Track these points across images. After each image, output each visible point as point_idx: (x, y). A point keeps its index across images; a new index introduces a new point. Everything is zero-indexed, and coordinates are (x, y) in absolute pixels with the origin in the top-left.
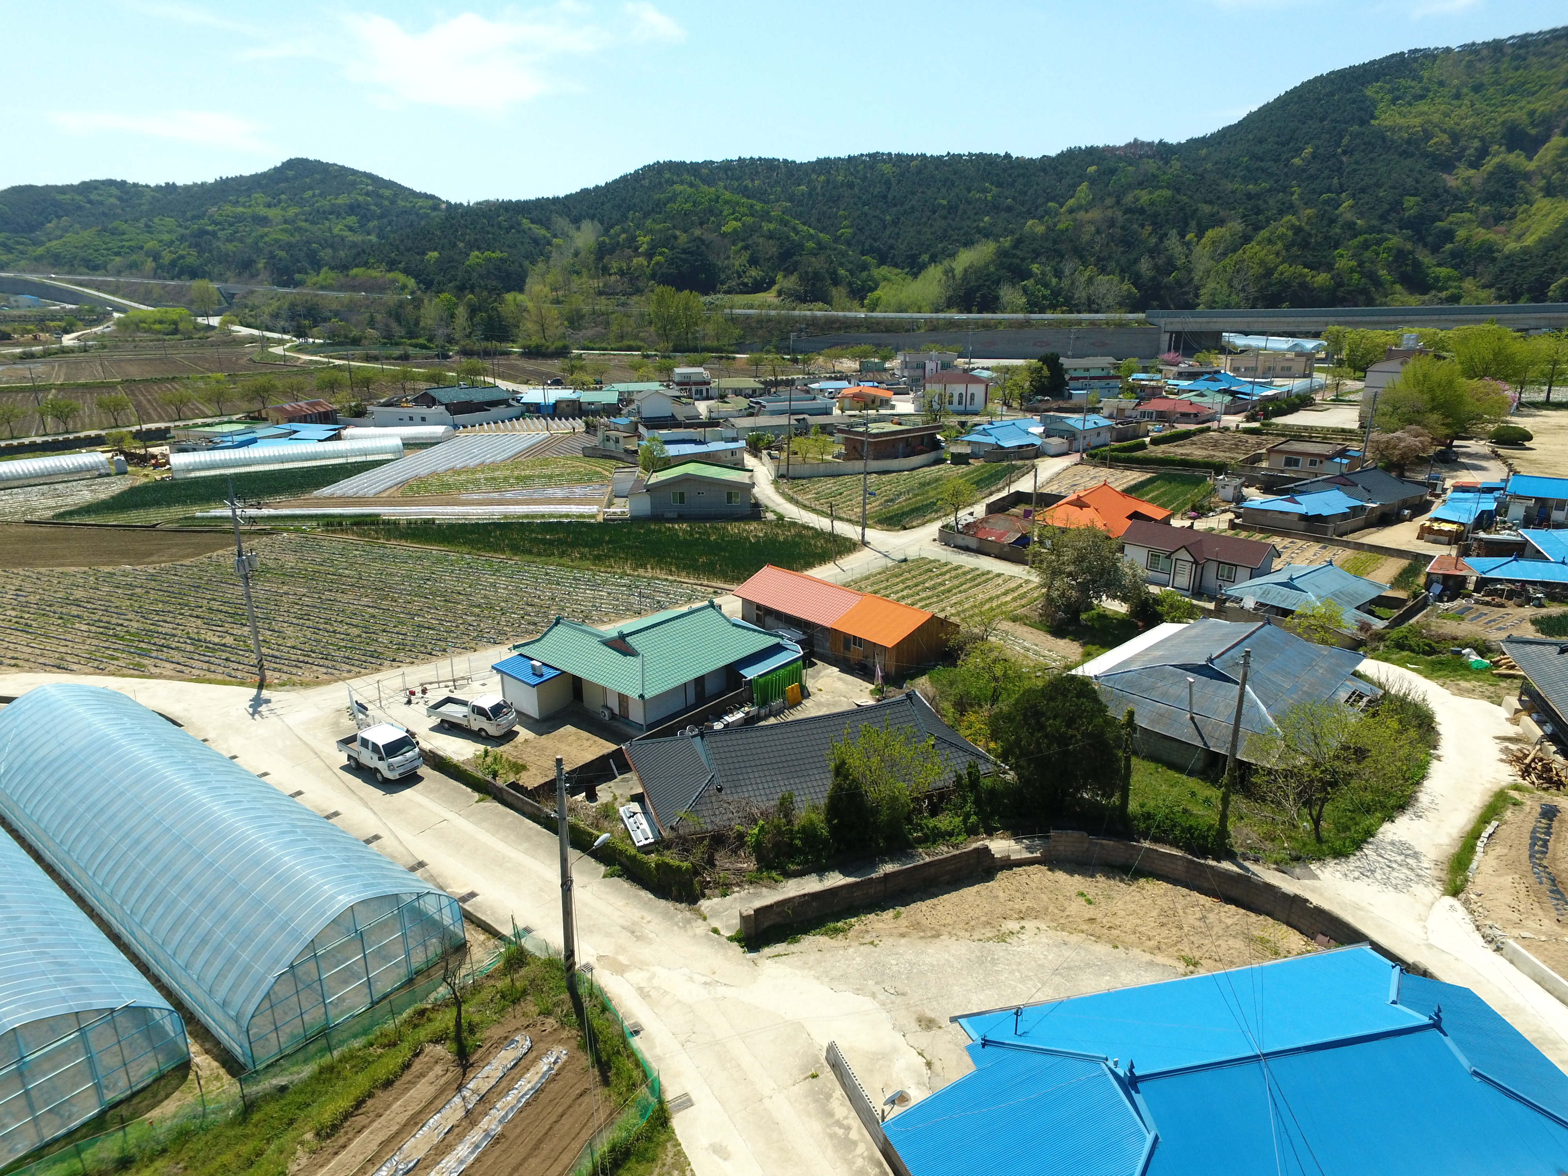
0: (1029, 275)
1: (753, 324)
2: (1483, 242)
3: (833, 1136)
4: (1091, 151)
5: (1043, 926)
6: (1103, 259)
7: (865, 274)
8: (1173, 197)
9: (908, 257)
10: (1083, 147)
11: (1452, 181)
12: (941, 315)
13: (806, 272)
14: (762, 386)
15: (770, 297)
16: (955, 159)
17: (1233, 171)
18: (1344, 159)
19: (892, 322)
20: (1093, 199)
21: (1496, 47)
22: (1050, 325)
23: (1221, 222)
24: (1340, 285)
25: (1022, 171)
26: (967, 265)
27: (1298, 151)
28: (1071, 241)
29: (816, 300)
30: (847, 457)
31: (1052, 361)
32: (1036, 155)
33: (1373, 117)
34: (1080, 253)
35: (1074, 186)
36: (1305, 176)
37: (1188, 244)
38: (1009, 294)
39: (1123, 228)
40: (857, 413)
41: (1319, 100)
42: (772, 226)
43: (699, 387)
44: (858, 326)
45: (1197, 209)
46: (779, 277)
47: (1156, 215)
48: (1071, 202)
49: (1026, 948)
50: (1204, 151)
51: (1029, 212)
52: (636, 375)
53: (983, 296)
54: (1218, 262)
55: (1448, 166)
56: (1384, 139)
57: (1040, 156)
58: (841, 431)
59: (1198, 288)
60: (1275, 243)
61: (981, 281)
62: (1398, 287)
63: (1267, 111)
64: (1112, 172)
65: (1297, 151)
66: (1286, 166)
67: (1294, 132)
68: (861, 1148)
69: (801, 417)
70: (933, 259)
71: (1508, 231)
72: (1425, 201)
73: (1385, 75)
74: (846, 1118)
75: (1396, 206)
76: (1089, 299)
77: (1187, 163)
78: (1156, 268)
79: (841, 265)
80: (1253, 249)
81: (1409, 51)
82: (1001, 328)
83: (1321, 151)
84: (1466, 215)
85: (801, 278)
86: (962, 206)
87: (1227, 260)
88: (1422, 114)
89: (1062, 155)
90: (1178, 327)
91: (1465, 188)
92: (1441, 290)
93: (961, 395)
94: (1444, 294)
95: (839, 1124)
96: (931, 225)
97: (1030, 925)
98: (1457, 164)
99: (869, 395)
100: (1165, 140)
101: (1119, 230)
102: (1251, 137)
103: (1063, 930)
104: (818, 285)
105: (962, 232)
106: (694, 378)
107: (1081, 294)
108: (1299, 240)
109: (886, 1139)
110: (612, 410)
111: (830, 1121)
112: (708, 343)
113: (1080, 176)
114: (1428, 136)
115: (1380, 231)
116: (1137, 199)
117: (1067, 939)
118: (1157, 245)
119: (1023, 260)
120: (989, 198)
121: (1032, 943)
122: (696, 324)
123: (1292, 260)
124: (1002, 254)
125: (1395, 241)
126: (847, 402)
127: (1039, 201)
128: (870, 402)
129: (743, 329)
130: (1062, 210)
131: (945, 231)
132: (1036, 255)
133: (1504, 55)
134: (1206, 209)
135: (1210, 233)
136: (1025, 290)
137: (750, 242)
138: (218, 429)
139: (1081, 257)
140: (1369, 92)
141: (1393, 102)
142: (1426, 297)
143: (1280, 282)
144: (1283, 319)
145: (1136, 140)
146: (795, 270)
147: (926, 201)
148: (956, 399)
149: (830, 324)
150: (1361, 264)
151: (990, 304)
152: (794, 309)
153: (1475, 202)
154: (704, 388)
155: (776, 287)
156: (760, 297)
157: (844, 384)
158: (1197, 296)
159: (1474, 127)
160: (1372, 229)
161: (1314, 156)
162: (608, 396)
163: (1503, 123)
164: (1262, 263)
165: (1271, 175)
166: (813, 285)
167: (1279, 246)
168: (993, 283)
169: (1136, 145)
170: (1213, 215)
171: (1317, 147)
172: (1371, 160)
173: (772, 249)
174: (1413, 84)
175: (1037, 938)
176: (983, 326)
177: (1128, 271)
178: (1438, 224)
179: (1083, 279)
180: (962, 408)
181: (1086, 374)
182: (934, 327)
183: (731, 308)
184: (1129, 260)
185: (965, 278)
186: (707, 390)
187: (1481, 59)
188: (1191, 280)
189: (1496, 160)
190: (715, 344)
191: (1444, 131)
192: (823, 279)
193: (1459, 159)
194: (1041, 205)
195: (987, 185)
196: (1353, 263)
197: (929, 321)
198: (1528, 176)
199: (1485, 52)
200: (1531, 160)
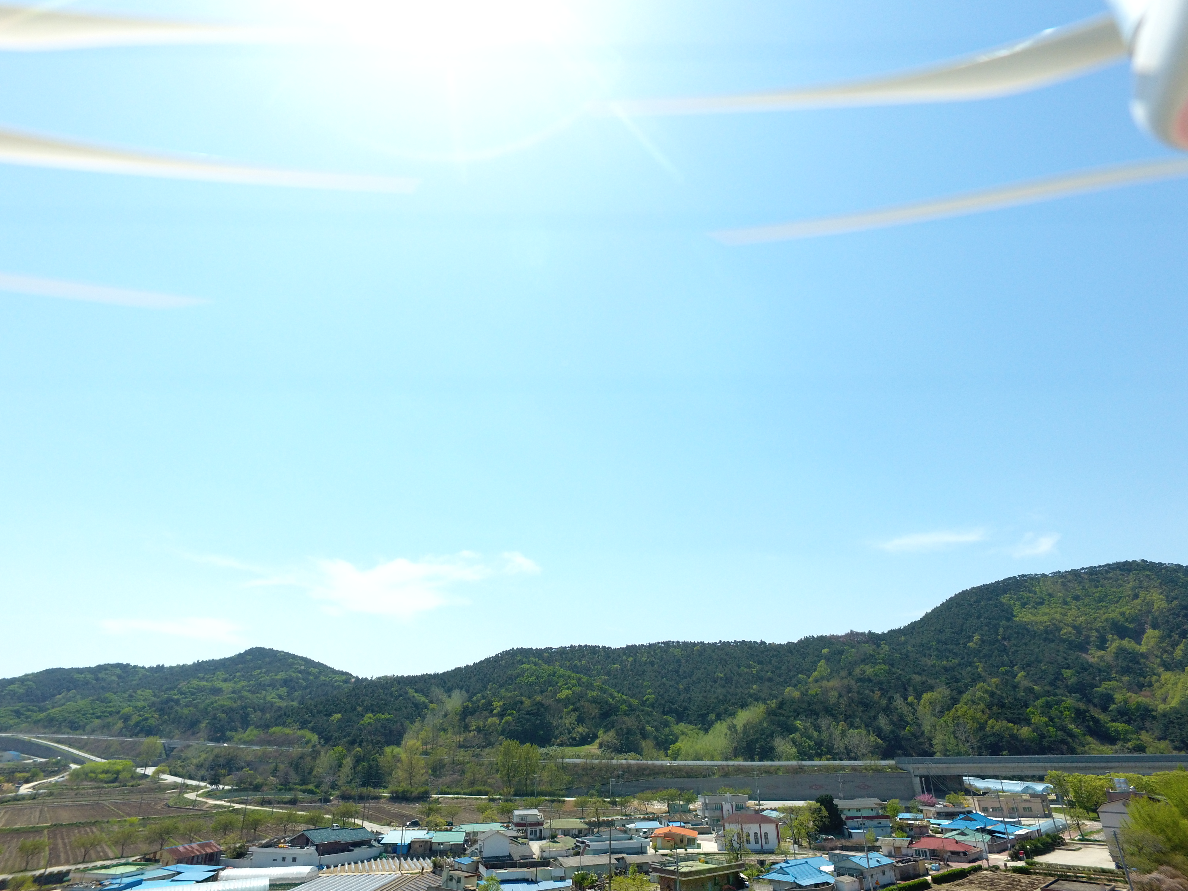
0: (794, 730)
1: (580, 772)
2: (1137, 703)
4: (822, 639)
6: (850, 716)
7: (667, 730)
8: (890, 670)
9: (699, 716)
10: (816, 636)
11: (1091, 659)
12: (731, 763)
13: (621, 729)
14: (586, 827)
15: (593, 748)
16: (726, 645)
17: (928, 652)
18: (1005, 643)
19: (691, 769)
20: (831, 672)
23: (931, 688)
24: (1042, 736)
25: (775, 653)
26: (745, 722)
27: (970, 638)
28: (822, 703)
29: (629, 751)
31: (827, 802)
32: (784, 642)
33: (1014, 616)
34: (830, 711)
35: (815, 663)
36: (981, 655)
37: (911, 705)
38: (781, 745)
39: (858, 693)
40: (667, 852)
41: (972, 605)
42: (594, 694)
43: (534, 828)
44: (664, 773)
45: (910, 679)
46: (600, 733)
47: (880, 683)
48: (815, 674)
50: (903, 639)
51: (785, 682)
52: (482, 816)
53: (762, 747)
54: (939, 718)
55: (1083, 647)
56: (1027, 630)
57: (786, 642)
58: (655, 870)
59: (930, 739)
60: (978, 704)
61: (758, 735)
62: (1090, 739)
63: (938, 612)
64: (841, 653)
66: (965, 647)
67: (962, 625)
69: (620, 856)
70: (719, 717)
71: (1153, 695)
72: (1078, 672)
73: (1010, 590)
75: (1058, 676)
76: (846, 748)
77: (892, 646)
78: (893, 723)
79: (648, 722)
80: (961, 708)
81: (1019, 576)
82: (781, 773)
83: (986, 638)
84: (1114, 683)
85: (618, 734)
86: (735, 678)
87: (946, 717)
88: (1046, 614)
89: (801, 642)
90: (925, 772)
91: (1103, 664)
92: (1125, 741)
93: (756, 834)
94: (1129, 745)
96: (714, 692)
98: (1088, 647)
99: (677, 835)
100: (873, 631)
101: (856, 695)
102: (933, 629)
104: (631, 738)
105: (738, 697)
106: (530, 820)
107: (839, 744)
108: (996, 701)
110: (458, 850)
112: (543, 788)
113: (818, 656)
114: (1058, 628)
115: (1055, 695)
116: (864, 672)
118: (887, 706)
119: (788, 717)
120: (754, 672)
122: (534, 772)
123: (996, 717)
124: (771, 713)
125: (1070, 702)
126: (659, 841)
127: (792, 674)
128: (679, 842)
129: (571, 776)
130: (810, 680)
131: (725, 696)
132: (797, 714)
133: (1083, 579)
134: (917, 678)
135: (926, 696)
136: (794, 742)
137: (578, 705)
138: (112, 871)
139: (832, 715)
140: (1005, 599)
141: (1023, 605)
142: (1116, 747)
143: (993, 734)
144: (1007, 765)
145: (852, 631)
146: (613, 727)
147: (708, 675)
148: (752, 838)
149: (641, 772)
150: (1051, 719)
151: (768, 753)
152: (613, 759)
153: (1116, 673)
154: (538, 828)
155: (598, 741)
156: (585, 749)
157: (655, 824)
158: (931, 745)
159: (1087, 622)
160: (1048, 693)
161: (983, 641)
162: (456, 837)
163: (1107, 620)
164: (974, 719)
165: (956, 654)
166: (627, 739)
167: (982, 706)
168: (768, 736)
169: (852, 634)
170: (923, 683)
171: (982, 635)
172: (1025, 644)
173: (594, 711)
174: (1031, 595)
176: (766, 772)
177: (870, 725)
178: (1096, 689)
179: (838, 732)
180: (758, 846)
181: (858, 814)
182: (726, 773)
183: (562, 758)
184: (869, 718)
185: (745, 732)
186: (541, 830)
187: (1069, 581)
188: (923, 732)
189: (1115, 645)
190: (549, 789)
191: (1068, 625)
192: (634, 734)
193: (1088, 643)
194: (793, 677)
195: (751, 662)
196: (1045, 719)
197: (722, 768)
198: (1144, 655)
199: (1070, 577)
200: (1140, 644)
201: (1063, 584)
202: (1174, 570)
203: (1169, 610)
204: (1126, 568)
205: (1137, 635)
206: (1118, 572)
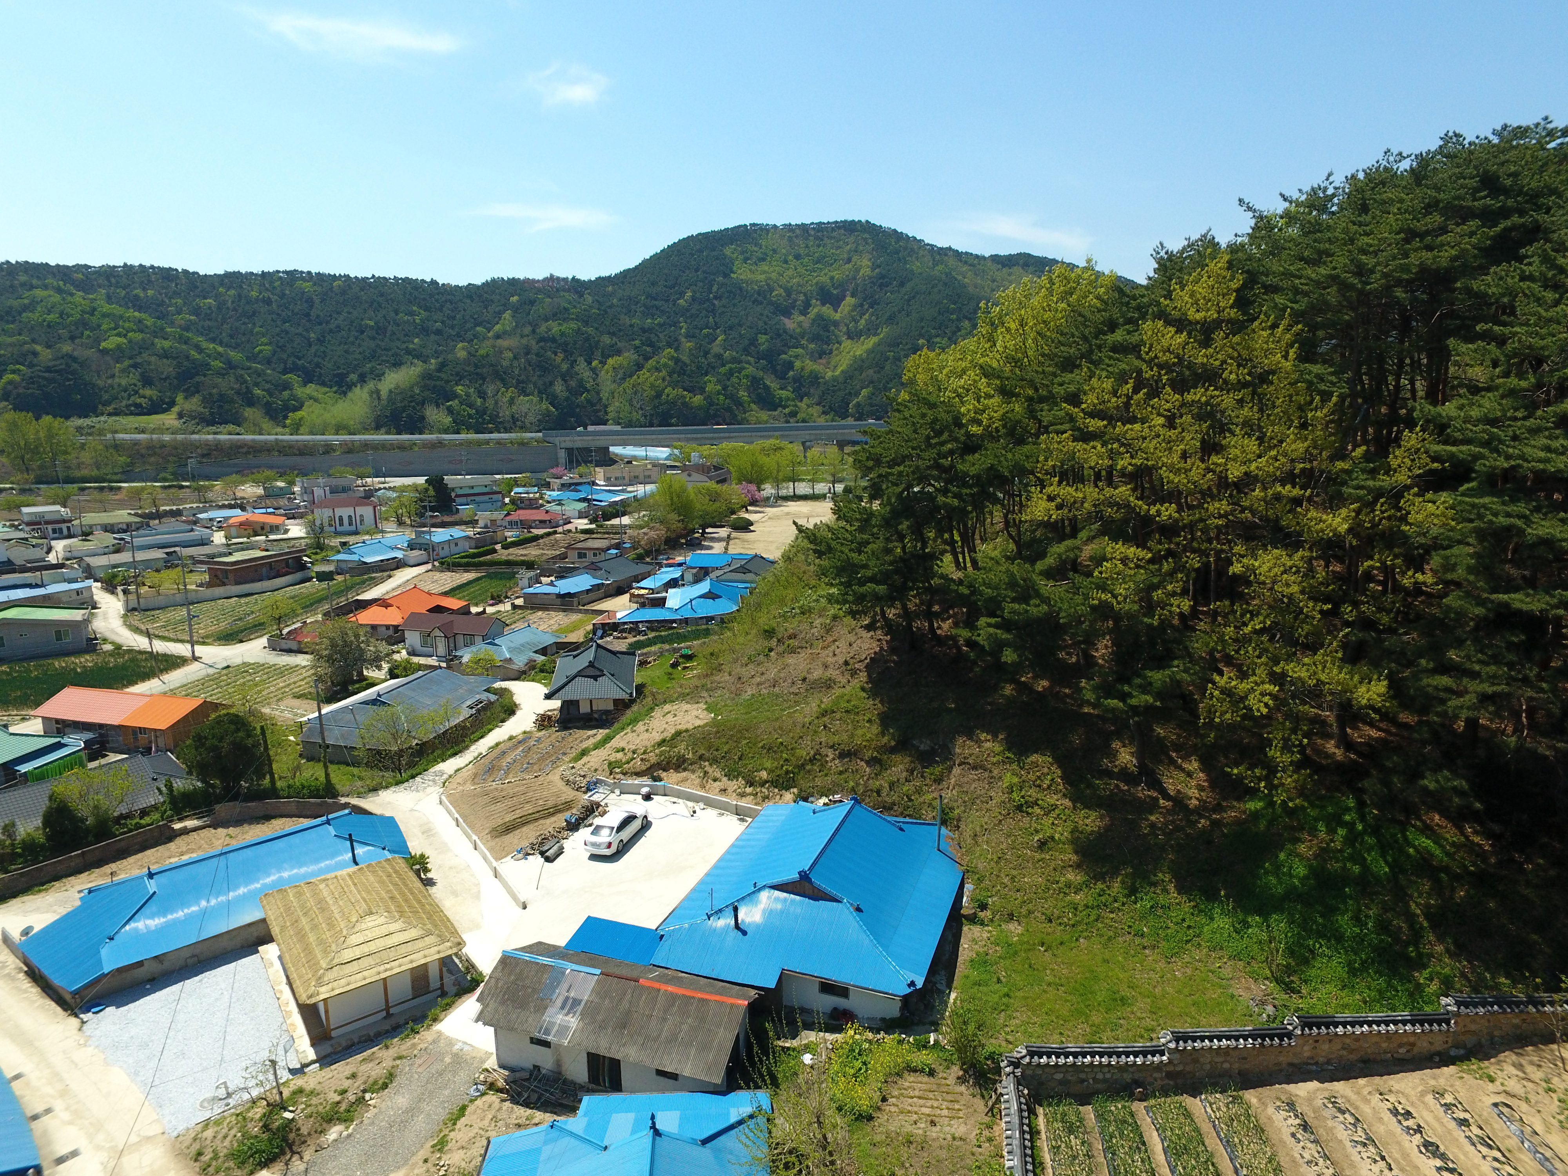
0: (454, 396)
1: (143, 451)
2: (811, 372)
4: (513, 282)
6: (523, 382)
7: (286, 394)
8: (579, 329)
9: (335, 376)
10: (506, 278)
11: (789, 324)
12: (357, 437)
13: (210, 394)
14: (138, 519)
15: (169, 419)
16: (380, 283)
17: (633, 307)
18: (716, 302)
19: (305, 446)
20: (515, 326)
21: (803, 227)
22: (461, 444)
23: (619, 352)
24: (711, 404)
25: (449, 297)
26: (392, 386)
27: (682, 294)
28: (492, 365)
29: (224, 422)
30: (209, 585)
31: (436, 482)
32: (463, 282)
33: (733, 272)
34: (501, 376)
35: (501, 313)
36: (688, 314)
37: (593, 370)
38: (435, 415)
39: (537, 355)
40: (245, 540)
41: (692, 255)
42: (167, 344)
43: (57, 526)
44: (272, 450)
45: (600, 340)
46: (180, 398)
47: (566, 344)
48: (497, 327)
50: (610, 288)
51: (458, 335)
53: (408, 417)
54: (619, 385)
55: (787, 312)
56: (741, 289)
57: (466, 284)
59: (606, 406)
60: (661, 371)
61: (406, 402)
62: (753, 406)
63: (656, 258)
64: (532, 303)
65: (680, 294)
66: (674, 305)
67: (677, 278)
69: (172, 550)
70: (363, 379)
71: (829, 363)
72: (772, 338)
73: (737, 240)
75: (753, 342)
76: (513, 417)
77: (595, 298)
78: (569, 389)
79: (257, 385)
80: (644, 374)
81: (750, 224)
82: (416, 449)
83: (698, 295)
84: (800, 351)
85: (204, 400)
86: (390, 328)
87: (626, 384)
88: (764, 272)
89: (486, 284)
91: (798, 330)
92: (784, 407)
93: (350, 517)
94: (787, 411)
96: (359, 345)
98: (792, 311)
99: (257, 522)
100: (578, 277)
101: (534, 357)
102: (645, 280)
104: (227, 406)
105: (390, 353)
106: (47, 518)
107: (505, 413)
108: (678, 369)
112: (85, 472)
113: (504, 305)
114: (771, 290)
115: (740, 362)
116: (549, 330)
118: (568, 370)
119: (447, 382)
120: (418, 321)
122: (66, 453)
123: (674, 385)
124: (427, 376)
125: (750, 370)
126: (233, 531)
127: (468, 325)
128: (259, 530)
129: (130, 456)
130: (490, 334)
131: (374, 351)
132: (459, 378)
133: (810, 235)
134: (606, 340)
135: (611, 361)
136: (450, 411)
137: (139, 360)
139: (503, 380)
140: (728, 251)
141: (745, 260)
142: (776, 413)
143: (667, 402)
145: (552, 276)
146: (198, 391)
147: (352, 322)
148: (346, 521)
149: (236, 449)
150: (725, 388)
151: (416, 425)
152: (198, 432)
153: (806, 341)
154: (63, 526)
155: (176, 409)
156: (155, 420)
157: (238, 511)
158: (606, 413)
159: (799, 285)
160: (734, 360)
161: (694, 299)
163: (817, 283)
164: (652, 386)
165: (663, 312)
166: (220, 407)
167: (664, 373)
168: (417, 404)
169: (552, 279)
170: (612, 346)
171: (694, 292)
172: (734, 305)
173: (168, 368)
174: (756, 249)
176: (399, 448)
177: (545, 392)
178: (784, 356)
179: (505, 400)
180: (350, 528)
181: (472, 491)
182: (349, 449)
183: (116, 432)
184: (545, 384)
185: (390, 400)
186: (68, 528)
187: (797, 237)
188: (601, 399)
189: (816, 310)
190: (95, 473)
191: (781, 287)
192: (232, 401)
193: (793, 308)
194: (469, 330)
195: (415, 308)
196: (719, 387)
197: (344, 443)
198: (836, 324)
199: (798, 232)
200: (836, 311)
201: (790, 239)
202: (890, 235)
203: (870, 278)
204: (850, 227)
205: (835, 302)
206: (842, 231)
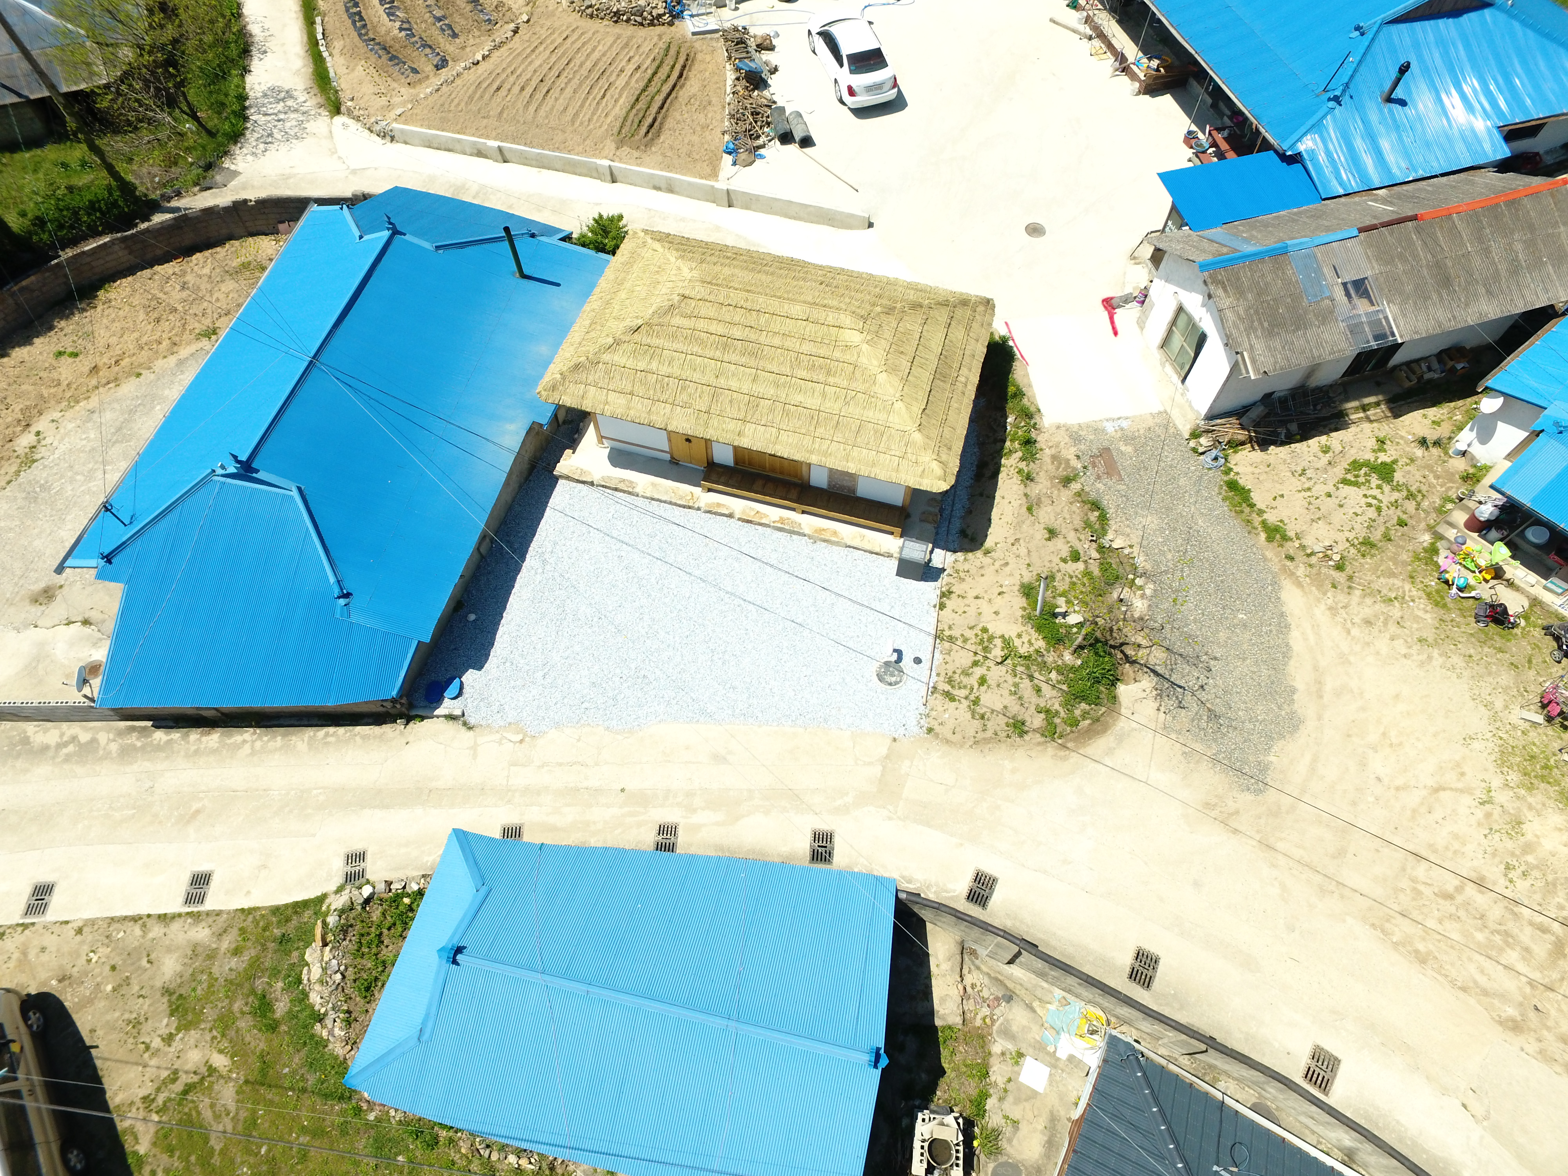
3: (68, 759)
5: (56, 415)
49: (62, 448)
68: (103, 737)
74: (62, 735)
95: (60, 746)
97: (42, 424)
103: (78, 402)
109: (113, 710)
111: (51, 753)
117: (90, 407)
121: (62, 439)
175: (62, 431)
